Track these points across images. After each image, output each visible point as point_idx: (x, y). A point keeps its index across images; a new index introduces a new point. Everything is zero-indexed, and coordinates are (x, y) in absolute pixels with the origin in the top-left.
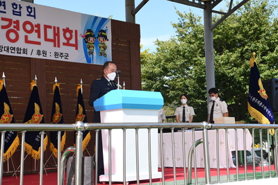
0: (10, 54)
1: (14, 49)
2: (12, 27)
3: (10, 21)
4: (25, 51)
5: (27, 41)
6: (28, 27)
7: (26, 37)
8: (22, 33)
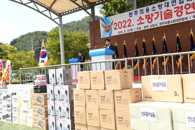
0: (179, 22)
1: (181, 19)
2: (179, 10)
3: (178, 7)
4: (186, 18)
5: (187, 13)
6: (188, 7)
7: (187, 12)
8: (184, 11)
